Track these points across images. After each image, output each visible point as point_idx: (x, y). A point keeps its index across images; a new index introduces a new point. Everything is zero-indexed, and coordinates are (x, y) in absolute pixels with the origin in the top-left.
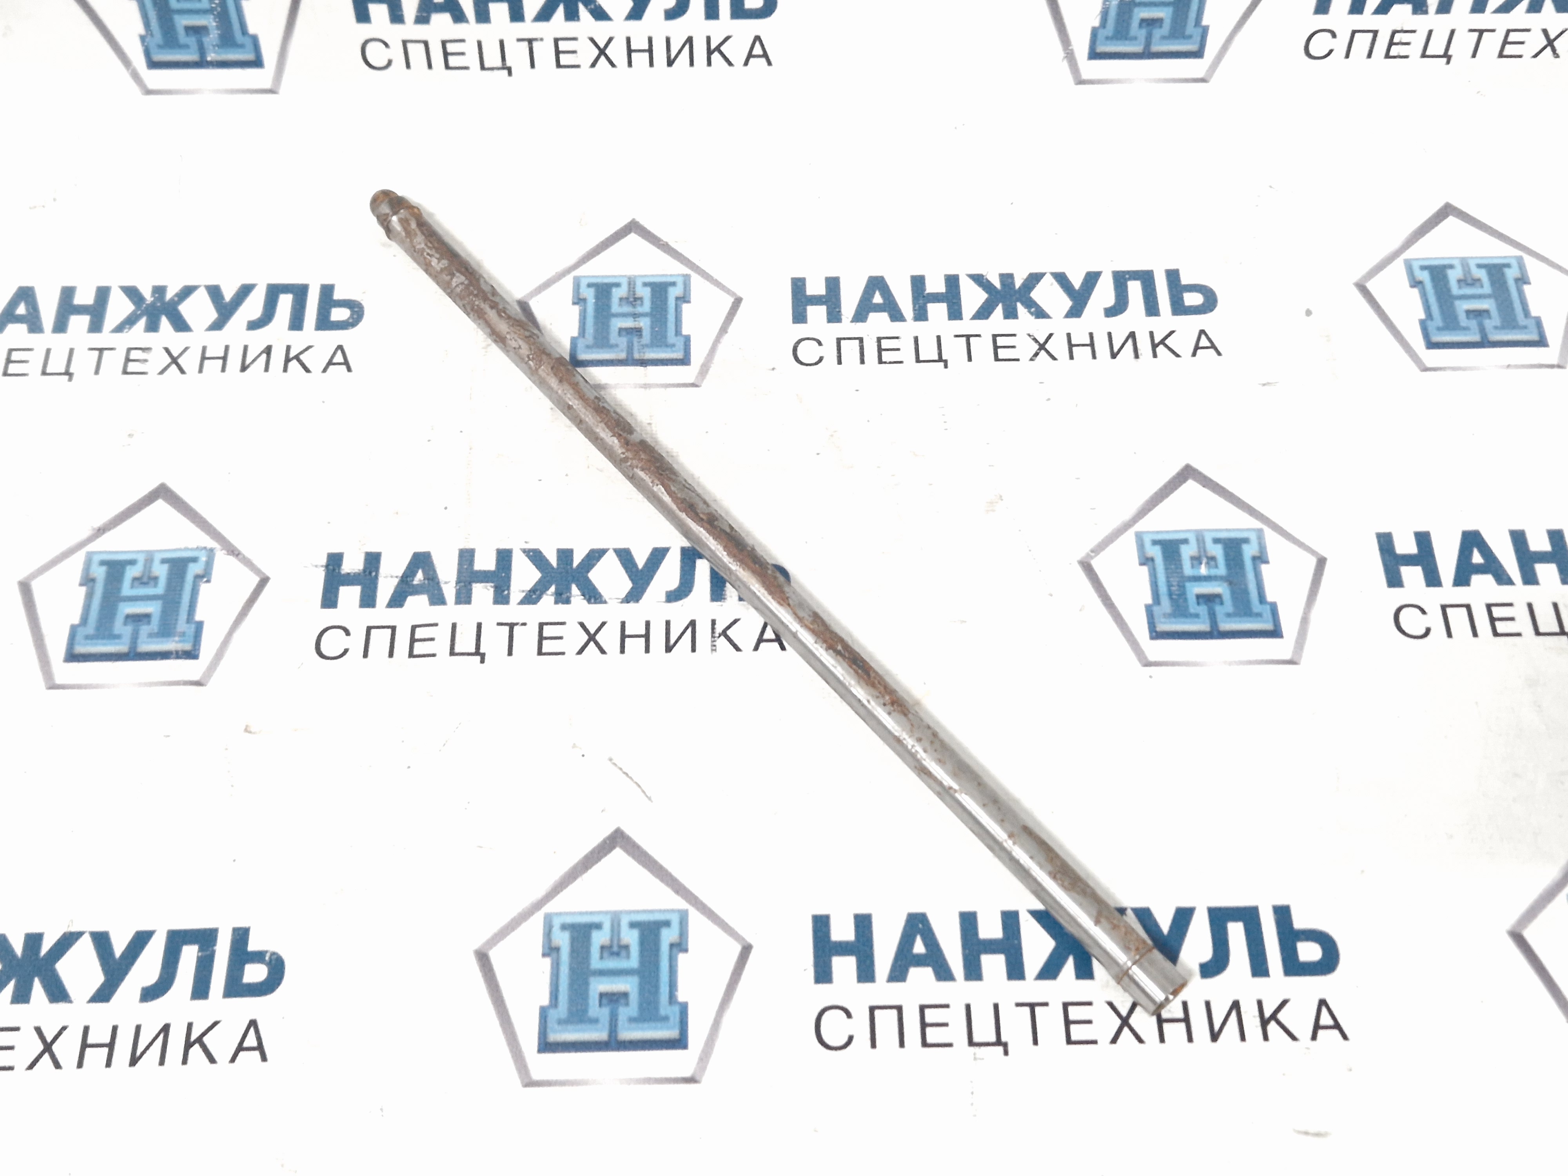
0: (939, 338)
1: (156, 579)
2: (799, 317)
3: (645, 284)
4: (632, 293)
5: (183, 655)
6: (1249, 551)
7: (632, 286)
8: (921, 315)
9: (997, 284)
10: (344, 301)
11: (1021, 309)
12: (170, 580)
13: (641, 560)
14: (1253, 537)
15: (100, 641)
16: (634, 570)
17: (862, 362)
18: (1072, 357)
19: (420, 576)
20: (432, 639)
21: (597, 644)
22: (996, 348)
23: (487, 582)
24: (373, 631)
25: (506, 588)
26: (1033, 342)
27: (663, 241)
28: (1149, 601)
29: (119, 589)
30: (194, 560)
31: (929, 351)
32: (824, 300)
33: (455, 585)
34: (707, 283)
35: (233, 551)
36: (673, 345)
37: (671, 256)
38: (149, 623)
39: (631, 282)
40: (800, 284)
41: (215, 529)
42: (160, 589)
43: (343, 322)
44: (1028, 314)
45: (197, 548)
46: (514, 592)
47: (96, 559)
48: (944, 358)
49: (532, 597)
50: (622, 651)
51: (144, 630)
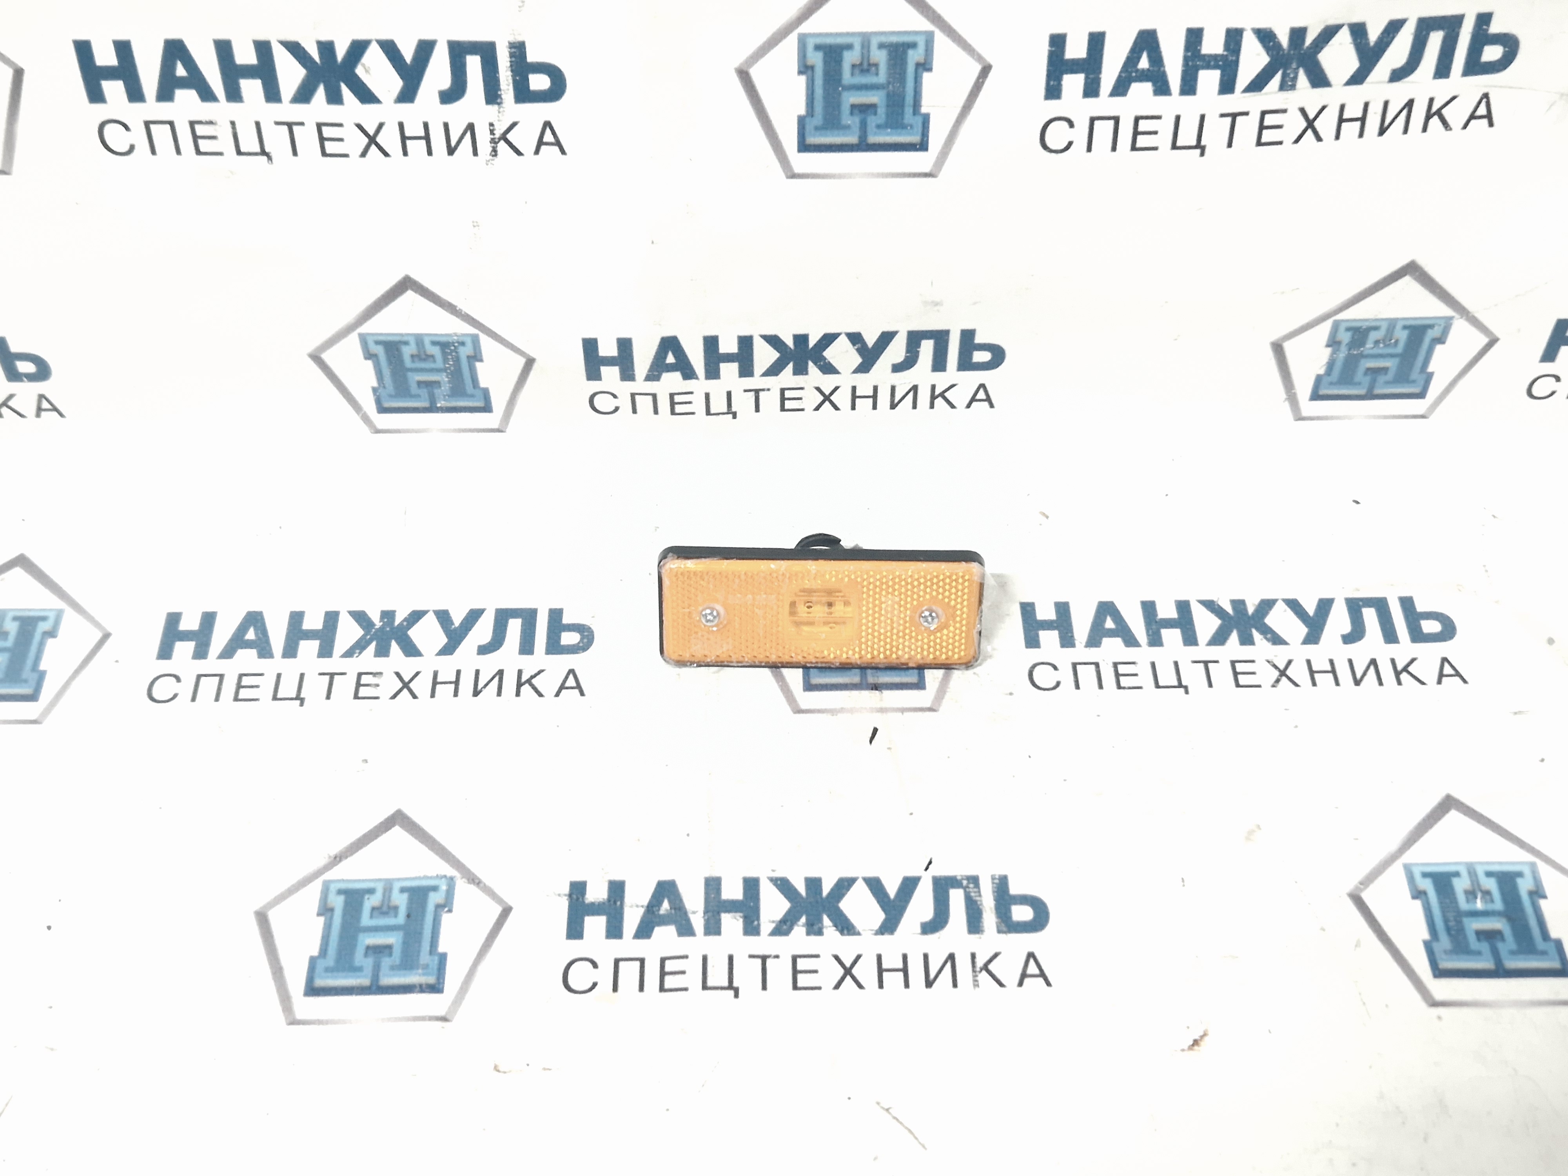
0: (1176, 664)
1: (396, 909)
2: (1032, 641)
5: (427, 988)
6: (1524, 886)
8: (1155, 640)
9: (1229, 610)
10: (574, 625)
11: (1256, 635)
12: (410, 909)
13: (892, 889)
14: (1527, 871)
15: (340, 974)
16: (886, 900)
17: (1101, 687)
19: (666, 905)
20: (683, 972)
21: (854, 978)
22: (1236, 674)
23: (736, 912)
24: (621, 964)
25: (755, 918)
26: (1274, 669)
28: (1426, 936)
29: (359, 920)
30: (435, 889)
31: (1167, 677)
32: (1055, 625)
33: (702, 915)
35: (474, 880)
38: (390, 954)
40: (1029, 608)
41: (455, 858)
42: (401, 919)
43: (574, 646)
44: (1264, 640)
45: (437, 876)
46: (764, 922)
47: (334, 890)
48: (1184, 684)
49: (783, 928)
50: (881, 986)
51: (386, 962)
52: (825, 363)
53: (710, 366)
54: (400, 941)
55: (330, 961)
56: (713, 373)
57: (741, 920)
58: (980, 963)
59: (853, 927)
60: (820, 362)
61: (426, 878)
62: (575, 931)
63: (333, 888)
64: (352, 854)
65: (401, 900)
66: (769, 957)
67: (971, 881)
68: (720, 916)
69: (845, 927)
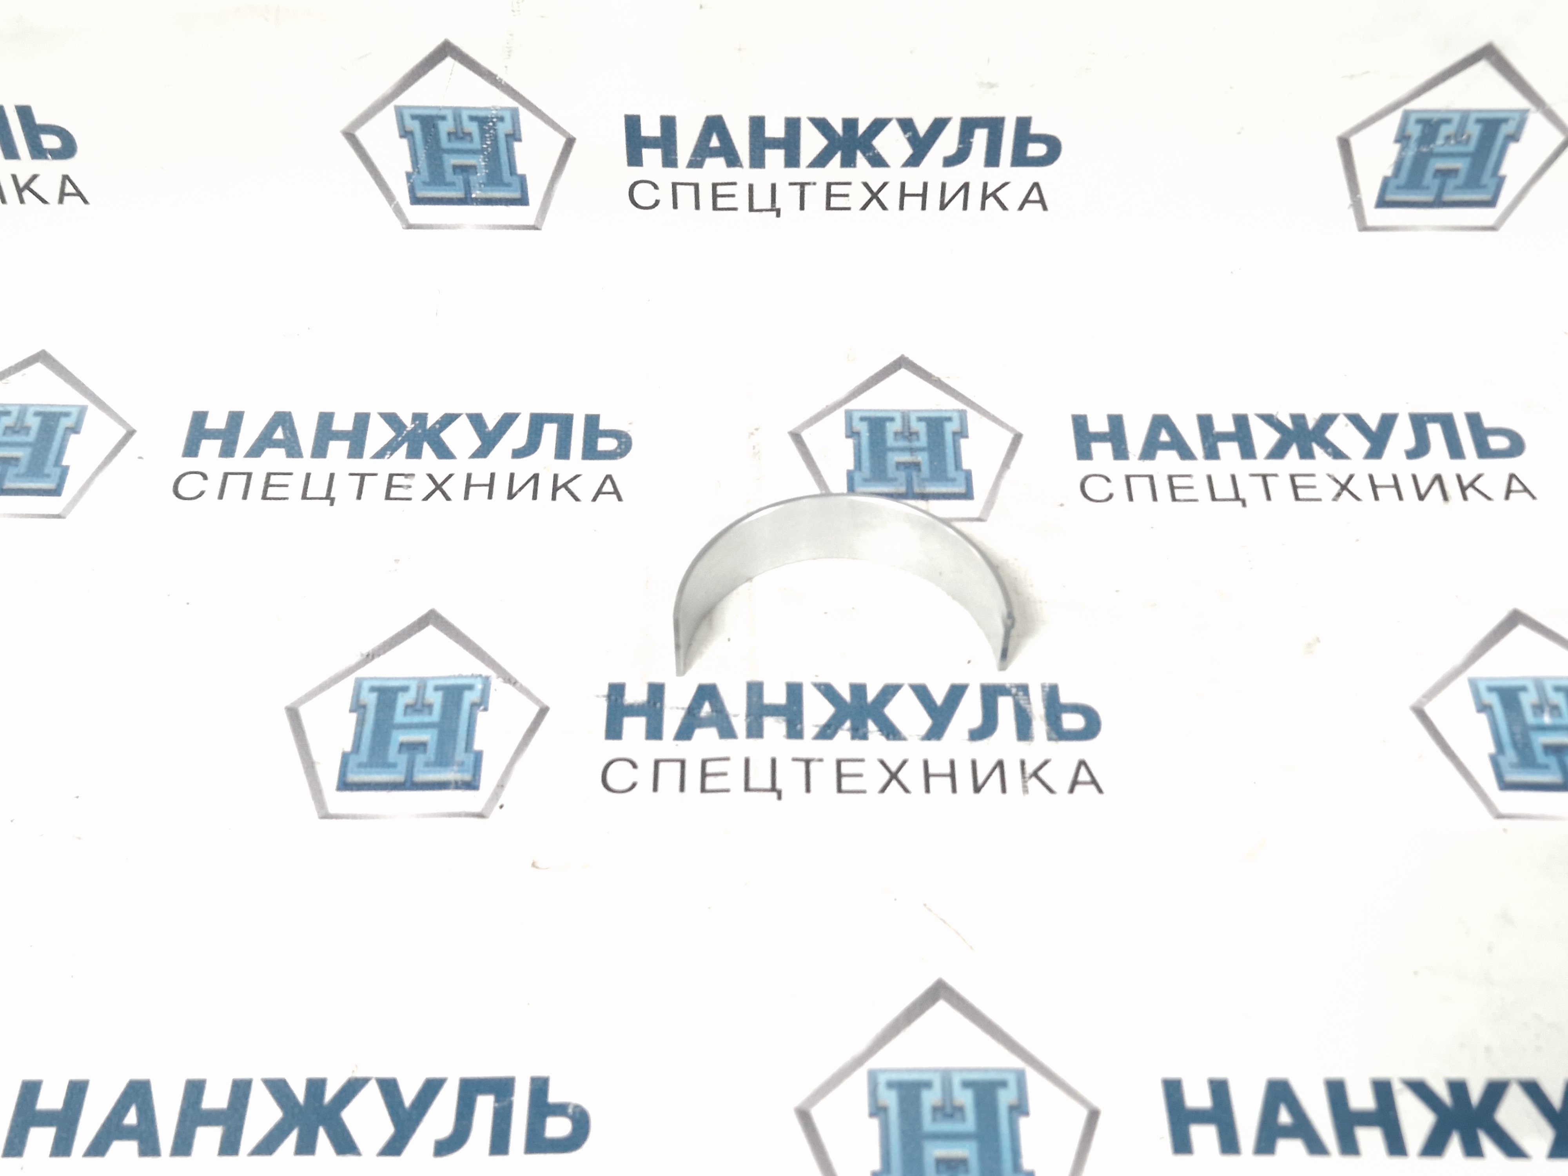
0: (1233, 477)
1: (430, 706)
2: (1084, 453)
3: (920, 419)
4: (906, 427)
5: (462, 785)
7: (906, 421)
8: (1212, 453)
9: (1289, 423)
10: (611, 431)
11: (1317, 449)
12: (444, 707)
13: (939, 697)
15: (373, 770)
16: (933, 706)
17: (1155, 499)
18: (1377, 498)
19: (706, 708)
20: (725, 774)
21: (900, 782)
22: (1295, 488)
23: (779, 716)
24: (662, 765)
25: (798, 722)
26: (1334, 483)
27: (934, 376)
28: (1492, 750)
29: (392, 717)
30: (470, 687)
31: (1224, 489)
32: (1108, 437)
33: (745, 718)
34: (985, 420)
35: (510, 680)
36: (954, 480)
37: (944, 391)
38: (425, 751)
39: (905, 416)
40: (1081, 421)
41: (489, 657)
42: (435, 716)
43: (610, 452)
44: (1323, 452)
45: (473, 675)
46: (808, 727)
47: (366, 685)
48: (1241, 496)
49: (827, 732)
50: (928, 790)
51: (420, 759)
52: (874, 153)
53: (755, 152)
56: (758, 161)
60: (869, 152)
67: (1020, 689)
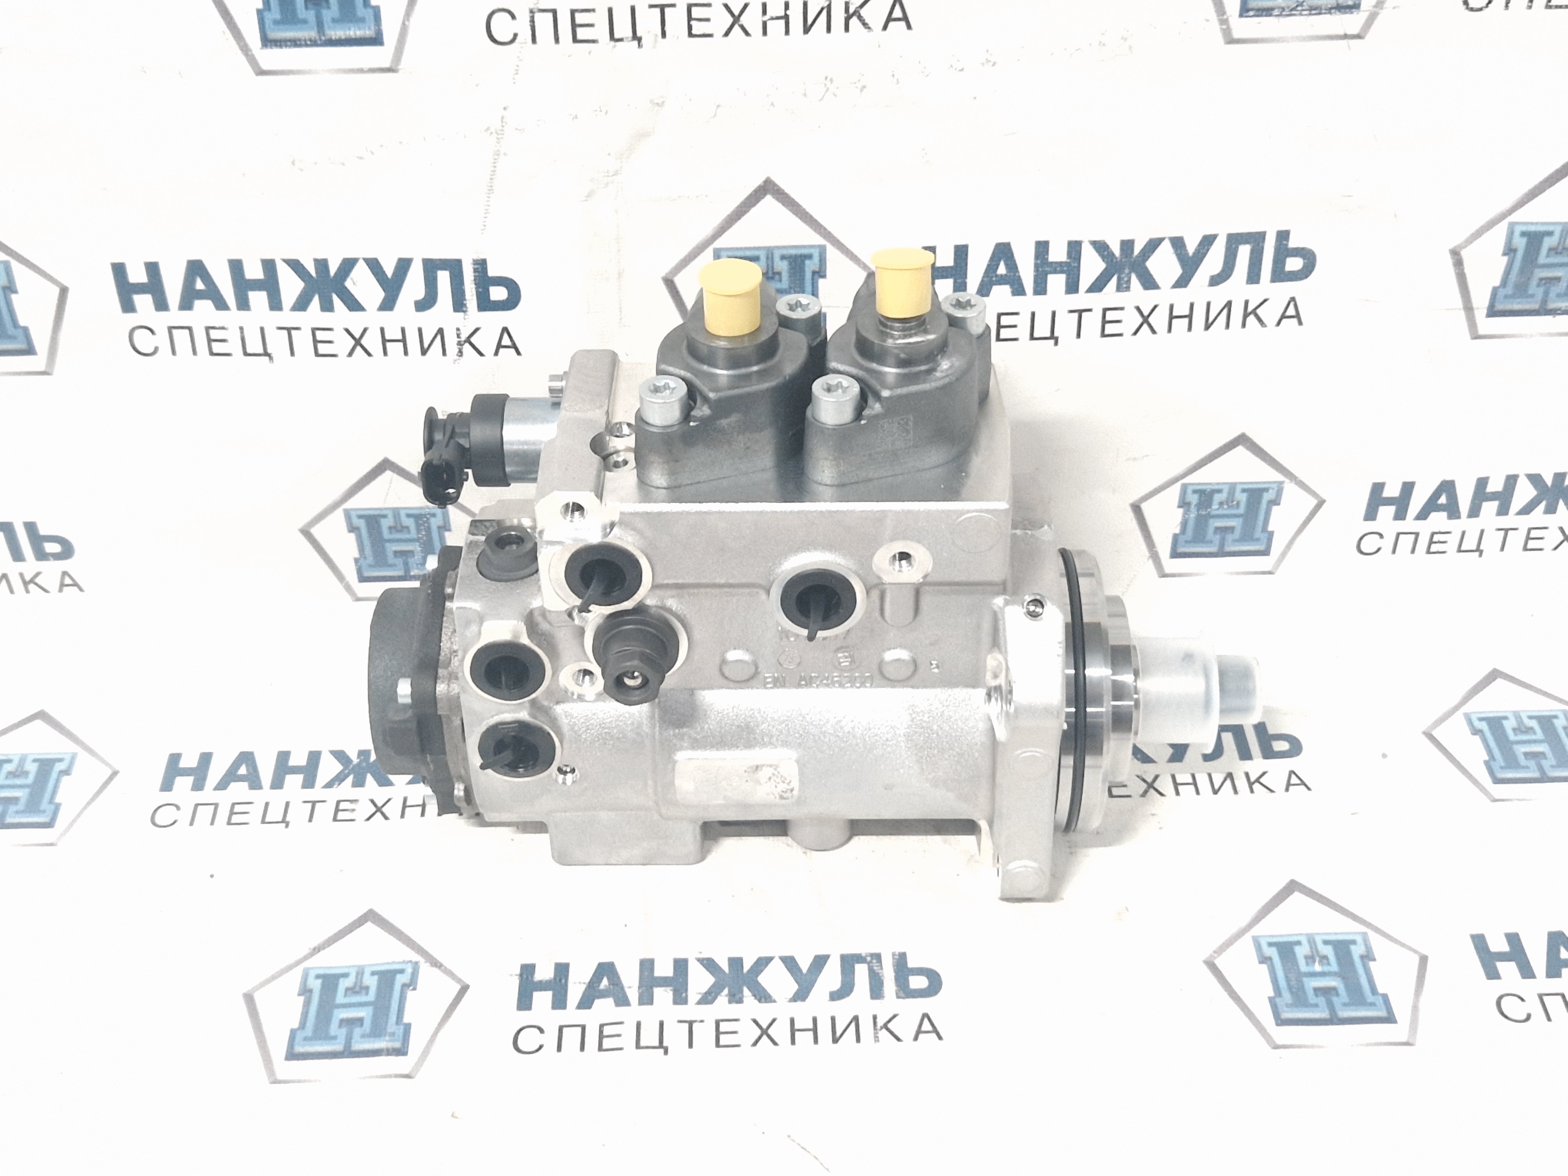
54: (371, 1014)
55: (309, 1031)
57: (671, 993)
58: (880, 1023)
59: (770, 996)
61: (394, 963)
62: (524, 1003)
63: (312, 974)
64: (329, 946)
65: (372, 982)
66: (695, 1021)
68: (652, 989)
69: (763, 996)
